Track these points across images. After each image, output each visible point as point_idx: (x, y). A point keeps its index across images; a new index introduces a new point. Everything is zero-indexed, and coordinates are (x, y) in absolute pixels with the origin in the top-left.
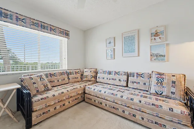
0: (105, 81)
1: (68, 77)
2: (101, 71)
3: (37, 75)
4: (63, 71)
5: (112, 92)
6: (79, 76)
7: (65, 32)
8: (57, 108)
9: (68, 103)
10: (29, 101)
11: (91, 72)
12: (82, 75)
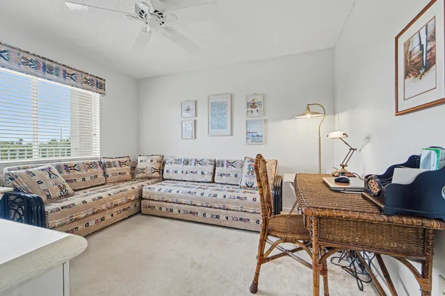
0: (179, 176)
1: (104, 173)
2: (171, 160)
3: (42, 167)
4: (92, 161)
5: (188, 190)
6: (126, 169)
7: (97, 81)
8: (90, 225)
9: (110, 217)
10: (41, 211)
11: (152, 161)
12: (134, 168)
